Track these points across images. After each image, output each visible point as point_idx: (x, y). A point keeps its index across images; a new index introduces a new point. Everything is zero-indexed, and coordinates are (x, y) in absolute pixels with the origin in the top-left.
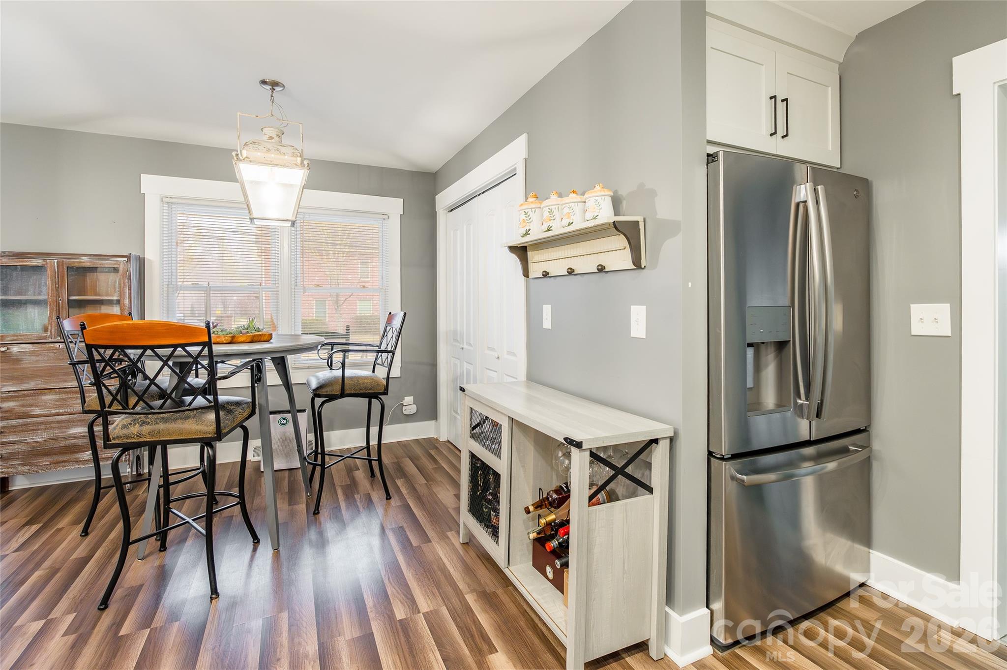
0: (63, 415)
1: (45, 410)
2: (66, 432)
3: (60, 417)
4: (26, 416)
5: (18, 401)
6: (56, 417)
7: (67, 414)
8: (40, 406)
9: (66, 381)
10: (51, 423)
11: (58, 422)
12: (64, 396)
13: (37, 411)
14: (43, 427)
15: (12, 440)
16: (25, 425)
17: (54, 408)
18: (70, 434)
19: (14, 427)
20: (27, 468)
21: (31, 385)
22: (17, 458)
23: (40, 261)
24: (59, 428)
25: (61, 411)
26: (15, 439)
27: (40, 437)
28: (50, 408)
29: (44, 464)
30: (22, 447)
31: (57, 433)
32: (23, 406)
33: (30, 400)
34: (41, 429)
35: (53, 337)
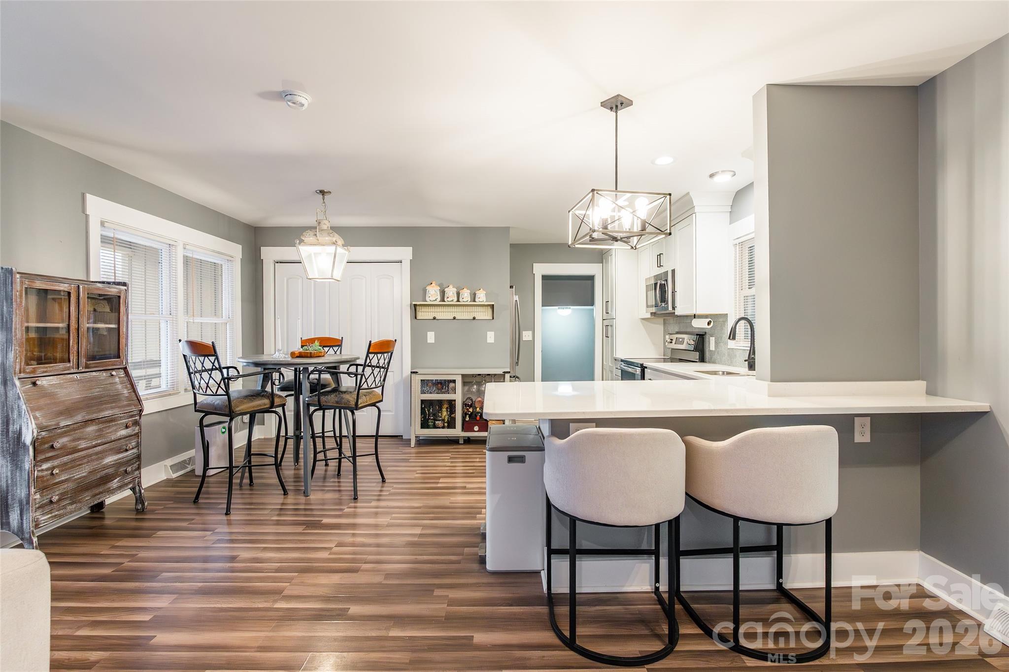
0: (99, 446)
1: (89, 442)
2: (101, 463)
3: (97, 448)
4: (75, 450)
5: (69, 435)
6: (95, 449)
7: (102, 445)
8: (85, 439)
9: (102, 410)
10: (90, 455)
11: (97, 454)
12: (101, 426)
13: (83, 444)
14: (85, 460)
15: (63, 478)
16: (73, 460)
17: (95, 439)
18: (106, 464)
19: (65, 464)
20: (74, 506)
21: (79, 418)
22: (66, 498)
23: (66, 285)
24: (97, 459)
25: (99, 442)
26: (66, 478)
27: (81, 473)
28: (92, 440)
29: (87, 499)
30: (70, 486)
31: (94, 465)
32: (74, 440)
33: (78, 434)
34: (84, 464)
35: (74, 368)
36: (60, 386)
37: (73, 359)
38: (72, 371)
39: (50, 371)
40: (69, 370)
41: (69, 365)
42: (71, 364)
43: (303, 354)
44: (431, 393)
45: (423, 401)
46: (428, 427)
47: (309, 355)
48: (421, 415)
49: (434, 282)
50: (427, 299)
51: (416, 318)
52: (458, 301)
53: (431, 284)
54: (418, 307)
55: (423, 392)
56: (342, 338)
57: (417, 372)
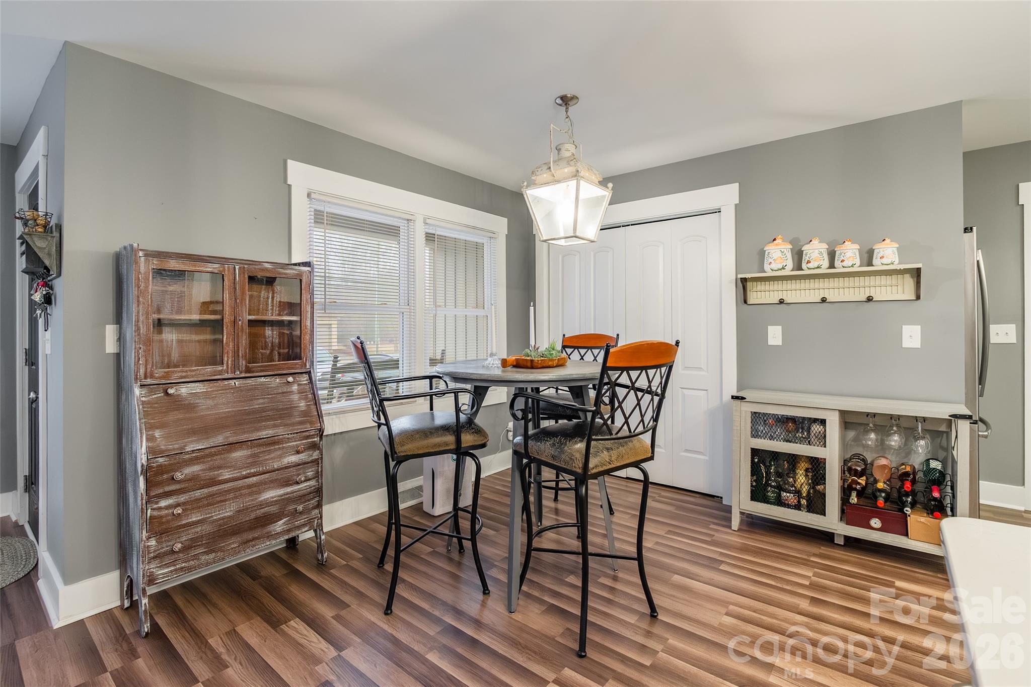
0: (254, 476)
1: (235, 472)
2: (256, 499)
3: (251, 479)
4: (214, 482)
5: (203, 462)
6: (246, 480)
7: (258, 475)
8: (229, 467)
9: (258, 430)
10: (239, 489)
11: (249, 486)
12: (256, 450)
13: (226, 475)
14: (232, 495)
15: (195, 519)
16: (211, 496)
17: (245, 467)
18: (261, 501)
19: (198, 500)
20: (212, 556)
21: (219, 439)
22: (199, 545)
23: (216, 266)
24: (250, 494)
25: (252, 471)
26: (199, 518)
27: (227, 511)
28: (241, 469)
29: (233, 546)
30: (207, 528)
31: (248, 501)
32: (211, 469)
33: (218, 460)
34: (229, 499)
35: (230, 372)
36: (206, 395)
37: (228, 360)
38: (226, 376)
39: (193, 376)
40: (220, 375)
41: (222, 368)
42: (225, 367)
43: (521, 362)
44: (772, 438)
45: (755, 452)
46: (766, 500)
47: (529, 364)
48: (752, 475)
49: (780, 237)
50: (767, 267)
51: (745, 302)
52: (832, 266)
53: (775, 240)
54: (749, 284)
55: (755, 434)
56: (618, 335)
57: (743, 398)
